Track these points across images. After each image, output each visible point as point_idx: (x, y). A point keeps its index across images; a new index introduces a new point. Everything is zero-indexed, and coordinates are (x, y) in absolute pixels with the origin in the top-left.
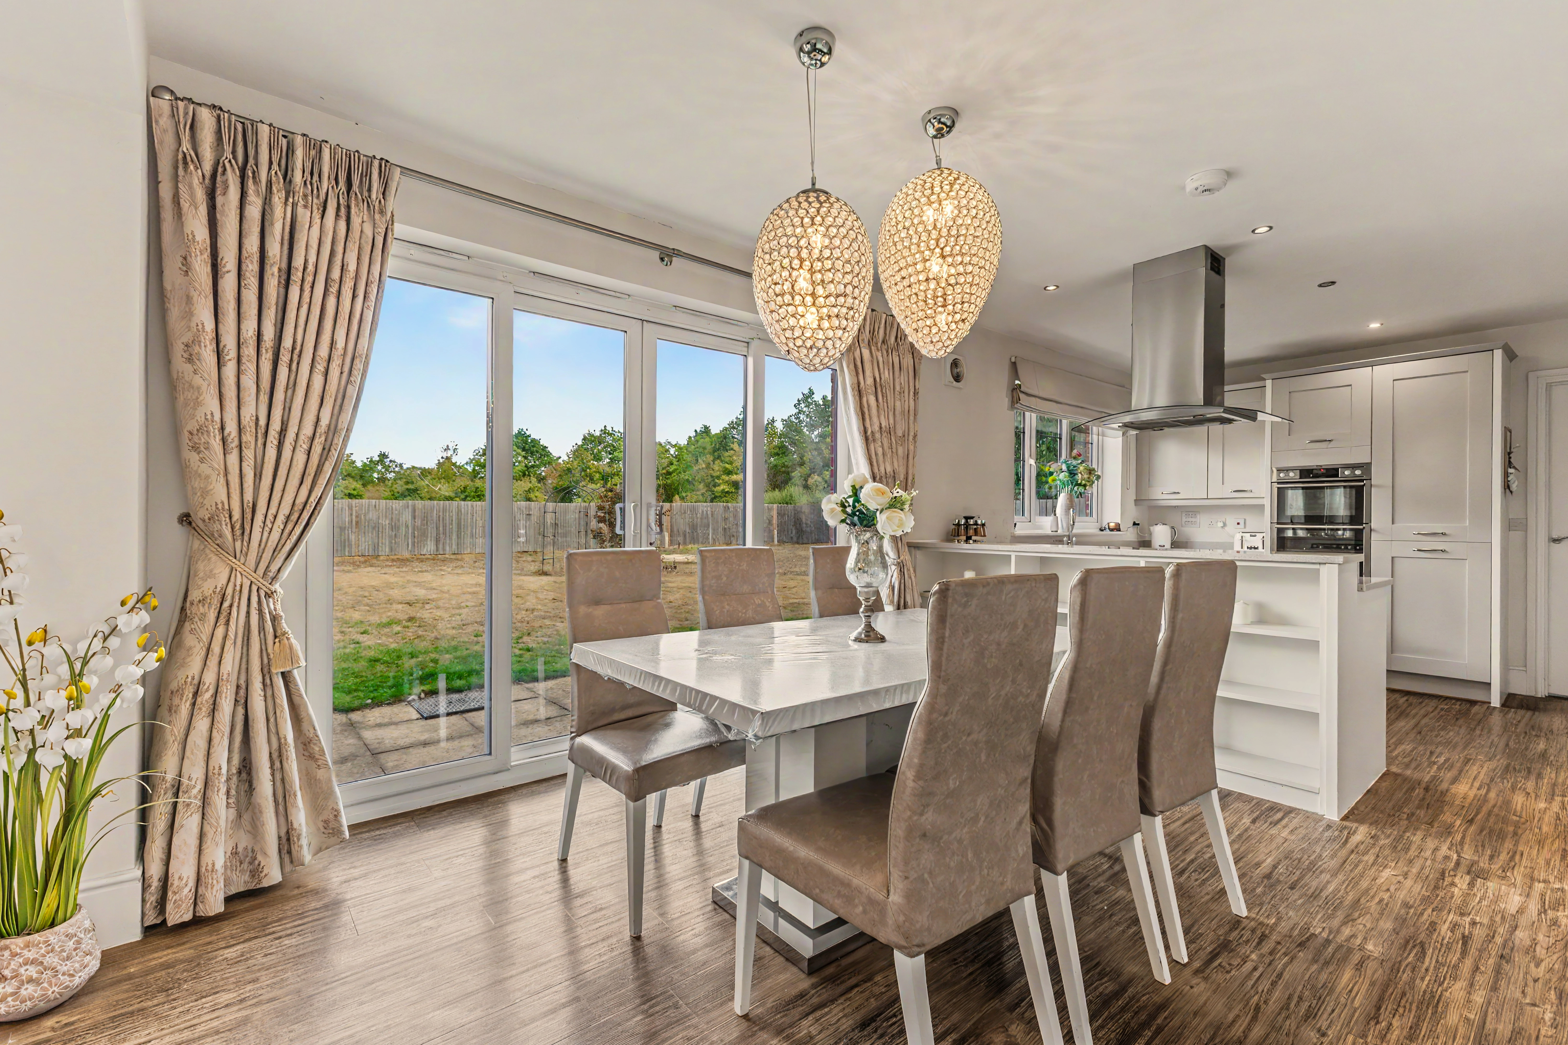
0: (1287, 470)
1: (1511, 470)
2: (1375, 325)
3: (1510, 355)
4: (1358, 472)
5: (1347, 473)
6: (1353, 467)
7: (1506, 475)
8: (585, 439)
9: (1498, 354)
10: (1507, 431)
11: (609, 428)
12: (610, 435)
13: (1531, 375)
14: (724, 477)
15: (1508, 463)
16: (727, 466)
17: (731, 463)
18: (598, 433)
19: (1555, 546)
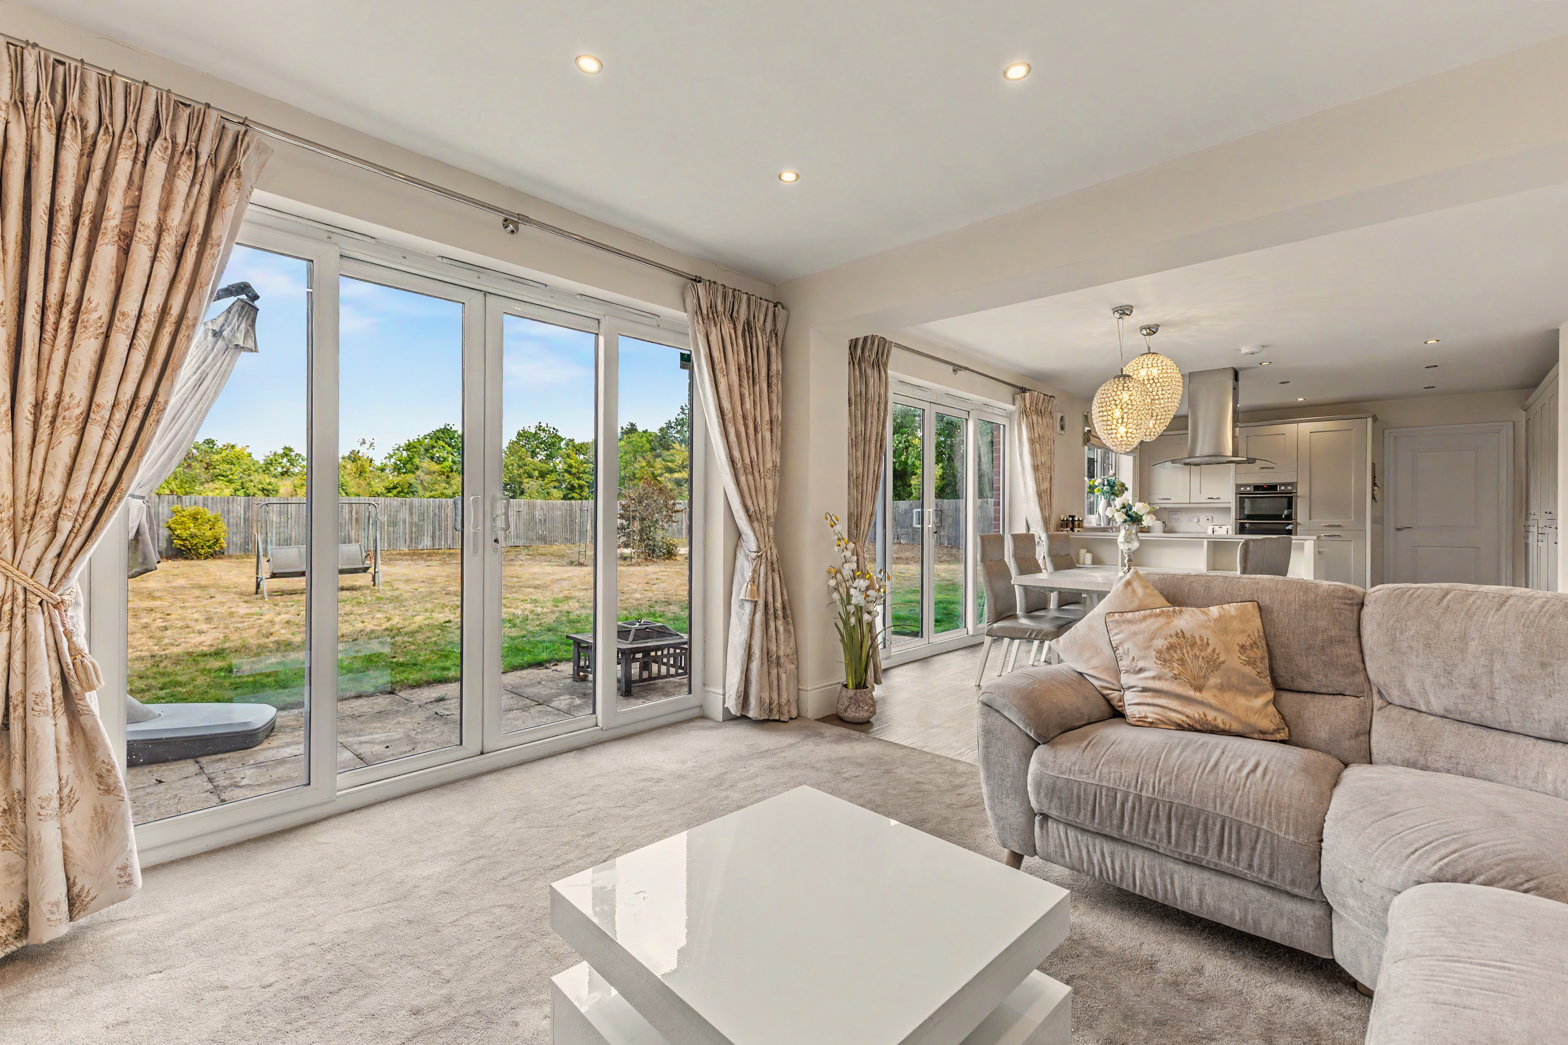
0: (1246, 486)
1: (1376, 488)
2: (1301, 399)
3: (1375, 419)
4: (1289, 488)
5: (1283, 488)
6: (1286, 485)
7: (1373, 490)
8: (519, 434)
9: (1370, 420)
10: (1373, 465)
11: (544, 425)
12: (544, 430)
13: (1387, 432)
14: (666, 475)
15: (1374, 484)
16: (670, 464)
17: (672, 461)
18: (533, 431)
19: (1399, 533)
